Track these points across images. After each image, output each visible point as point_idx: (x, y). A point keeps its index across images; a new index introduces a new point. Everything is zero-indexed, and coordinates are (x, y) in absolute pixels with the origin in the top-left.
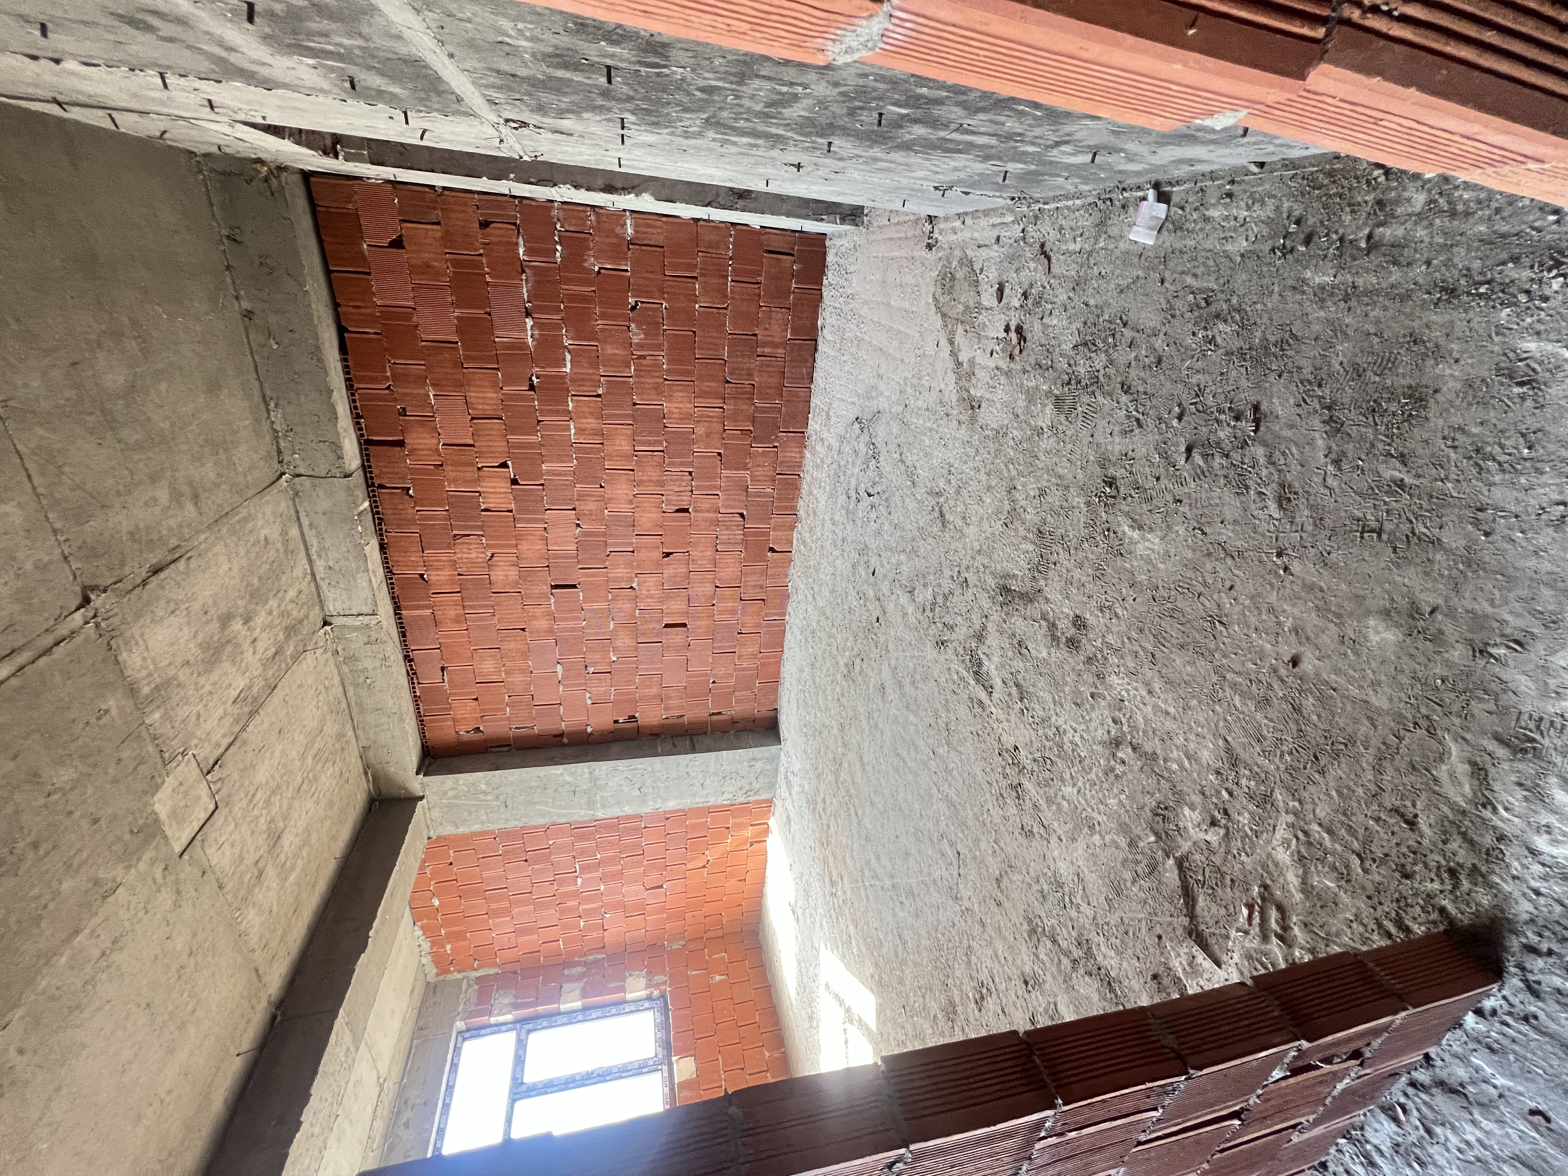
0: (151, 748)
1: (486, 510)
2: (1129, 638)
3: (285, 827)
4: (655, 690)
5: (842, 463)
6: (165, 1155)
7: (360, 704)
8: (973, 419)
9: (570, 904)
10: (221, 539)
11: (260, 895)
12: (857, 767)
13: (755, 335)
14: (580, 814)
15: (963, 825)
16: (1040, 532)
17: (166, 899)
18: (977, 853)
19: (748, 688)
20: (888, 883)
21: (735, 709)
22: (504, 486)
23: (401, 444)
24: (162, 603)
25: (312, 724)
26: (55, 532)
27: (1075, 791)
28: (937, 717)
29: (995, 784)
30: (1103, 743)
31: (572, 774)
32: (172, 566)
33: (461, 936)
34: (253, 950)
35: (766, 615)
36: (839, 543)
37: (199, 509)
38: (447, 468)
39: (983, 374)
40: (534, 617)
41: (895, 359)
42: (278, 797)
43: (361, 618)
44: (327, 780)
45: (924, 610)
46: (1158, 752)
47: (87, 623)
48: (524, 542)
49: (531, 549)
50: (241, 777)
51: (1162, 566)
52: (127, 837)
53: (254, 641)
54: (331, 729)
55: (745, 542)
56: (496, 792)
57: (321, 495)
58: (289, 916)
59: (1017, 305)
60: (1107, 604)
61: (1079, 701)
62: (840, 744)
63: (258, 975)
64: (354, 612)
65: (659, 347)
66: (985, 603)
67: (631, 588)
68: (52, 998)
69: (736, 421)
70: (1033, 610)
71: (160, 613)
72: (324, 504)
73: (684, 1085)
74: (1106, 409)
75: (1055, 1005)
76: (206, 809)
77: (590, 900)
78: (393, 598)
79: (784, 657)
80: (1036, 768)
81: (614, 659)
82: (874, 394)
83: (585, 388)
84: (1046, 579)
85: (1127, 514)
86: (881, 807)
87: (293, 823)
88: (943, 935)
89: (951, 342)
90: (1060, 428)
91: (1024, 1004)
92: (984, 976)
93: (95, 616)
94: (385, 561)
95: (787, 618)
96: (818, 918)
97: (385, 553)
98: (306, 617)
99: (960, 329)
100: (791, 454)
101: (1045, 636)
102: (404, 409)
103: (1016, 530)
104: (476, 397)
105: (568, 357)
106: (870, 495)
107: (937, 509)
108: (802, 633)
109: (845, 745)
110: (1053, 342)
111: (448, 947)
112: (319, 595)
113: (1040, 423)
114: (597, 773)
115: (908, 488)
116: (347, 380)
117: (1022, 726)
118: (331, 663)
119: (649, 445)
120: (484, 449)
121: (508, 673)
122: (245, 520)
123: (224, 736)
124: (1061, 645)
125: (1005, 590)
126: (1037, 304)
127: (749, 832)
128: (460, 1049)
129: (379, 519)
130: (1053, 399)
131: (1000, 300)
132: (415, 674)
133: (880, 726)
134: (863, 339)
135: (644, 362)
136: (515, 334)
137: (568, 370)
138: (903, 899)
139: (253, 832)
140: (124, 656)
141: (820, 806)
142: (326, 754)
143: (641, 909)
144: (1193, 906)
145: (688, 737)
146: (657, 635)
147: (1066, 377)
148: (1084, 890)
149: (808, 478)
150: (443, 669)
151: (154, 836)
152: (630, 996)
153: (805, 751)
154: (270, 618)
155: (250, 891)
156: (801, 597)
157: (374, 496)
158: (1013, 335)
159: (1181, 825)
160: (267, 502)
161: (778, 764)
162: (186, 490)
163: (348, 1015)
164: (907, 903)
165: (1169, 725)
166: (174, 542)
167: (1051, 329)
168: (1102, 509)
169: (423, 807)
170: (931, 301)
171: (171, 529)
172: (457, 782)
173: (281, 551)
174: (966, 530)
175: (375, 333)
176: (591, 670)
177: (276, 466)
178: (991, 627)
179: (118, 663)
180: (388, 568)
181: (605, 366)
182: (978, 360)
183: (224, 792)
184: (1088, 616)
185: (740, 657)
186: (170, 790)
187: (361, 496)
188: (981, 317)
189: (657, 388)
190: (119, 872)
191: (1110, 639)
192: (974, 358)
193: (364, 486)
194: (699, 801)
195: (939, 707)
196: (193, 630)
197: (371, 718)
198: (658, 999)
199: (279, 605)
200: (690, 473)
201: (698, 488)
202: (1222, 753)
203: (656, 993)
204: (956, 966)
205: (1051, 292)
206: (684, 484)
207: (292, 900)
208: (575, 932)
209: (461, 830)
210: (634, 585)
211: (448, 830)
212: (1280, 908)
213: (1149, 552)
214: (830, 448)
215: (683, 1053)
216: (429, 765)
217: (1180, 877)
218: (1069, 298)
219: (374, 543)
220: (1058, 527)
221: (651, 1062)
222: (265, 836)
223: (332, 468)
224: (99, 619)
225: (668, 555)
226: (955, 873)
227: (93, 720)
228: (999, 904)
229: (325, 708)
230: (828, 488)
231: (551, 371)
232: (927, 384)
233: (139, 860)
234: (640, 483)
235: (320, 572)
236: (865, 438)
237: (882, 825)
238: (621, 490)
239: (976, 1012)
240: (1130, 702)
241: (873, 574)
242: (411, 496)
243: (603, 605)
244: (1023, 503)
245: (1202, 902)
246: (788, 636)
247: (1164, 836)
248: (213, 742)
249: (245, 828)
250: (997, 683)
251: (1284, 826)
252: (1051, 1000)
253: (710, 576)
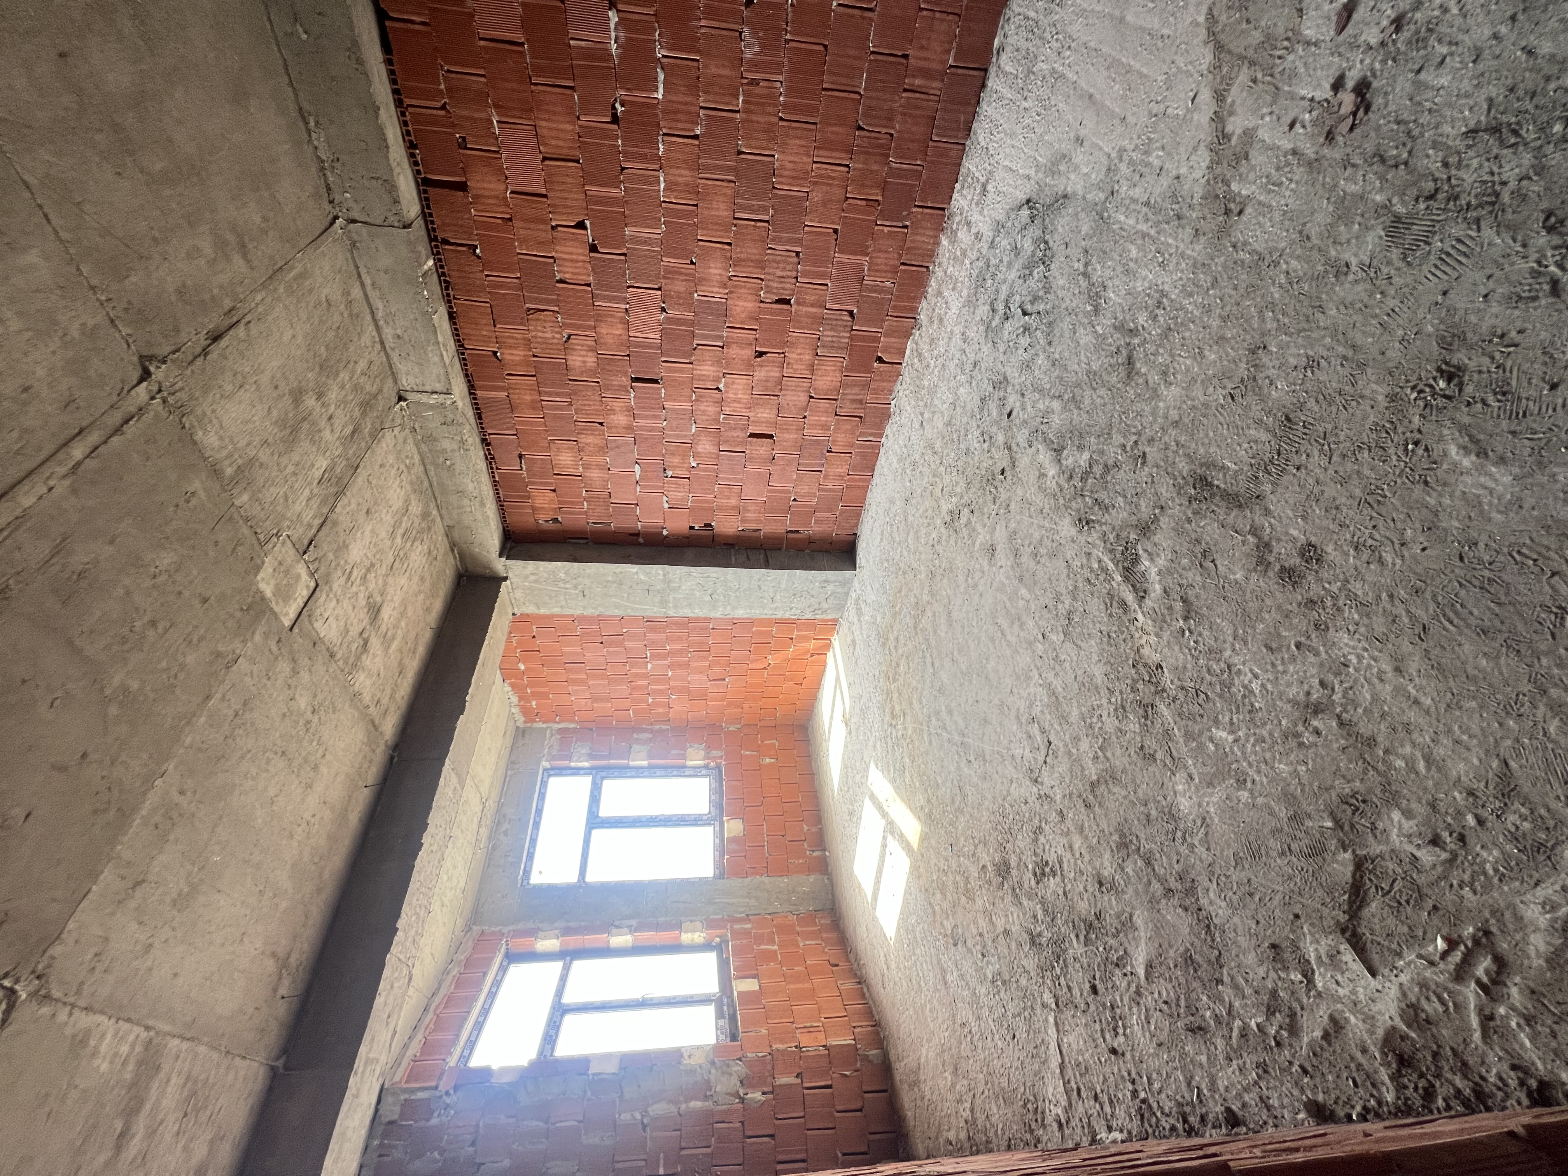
0: (245, 531)
1: (561, 281)
2: (1391, 596)
3: (383, 601)
4: (733, 502)
5: (993, 262)
6: (316, 860)
7: (441, 485)
8: (1223, 231)
9: (640, 683)
10: (279, 299)
11: (367, 661)
12: (943, 621)
13: (906, 56)
14: (653, 610)
15: (1064, 718)
16: (1288, 419)
17: (284, 667)
18: (1074, 751)
19: (830, 510)
20: (957, 738)
21: (815, 528)
22: (580, 253)
23: (462, 187)
24: (228, 375)
25: (397, 504)
26: (93, 288)
27: (1231, 738)
28: (1058, 599)
29: (1117, 693)
30: (1295, 703)
31: (647, 574)
32: (231, 332)
33: (545, 696)
34: (368, 707)
35: (861, 434)
36: (968, 367)
37: (248, 261)
38: (517, 223)
39: (1262, 159)
40: (613, 411)
41: (1113, 115)
42: (373, 575)
43: (435, 396)
44: (418, 557)
45: (1071, 477)
46: (1380, 739)
47: (153, 398)
48: (603, 325)
49: (611, 332)
50: (337, 557)
51: (1498, 517)
52: (239, 614)
53: (330, 418)
54: (416, 508)
55: (851, 348)
56: (574, 581)
57: (381, 249)
58: (395, 678)
59: (1373, 41)
60: (1370, 542)
61: (1274, 645)
62: (926, 591)
63: (374, 726)
64: (428, 388)
65: (777, 67)
66: (1165, 490)
67: (718, 389)
68: (200, 750)
69: (862, 185)
70: (1241, 519)
71: (229, 388)
72: (384, 261)
73: (732, 840)
74: (1496, 252)
75: (1131, 916)
76: (308, 586)
77: (657, 682)
78: (467, 376)
79: (874, 482)
80: (1181, 696)
81: (694, 464)
82: (1062, 168)
83: (680, 125)
84: (1274, 484)
85: (1463, 429)
86: (964, 668)
87: (389, 598)
88: (1012, 806)
89: (1220, 97)
90: (1385, 270)
91: (1092, 900)
92: (1051, 858)
93: (160, 391)
94: (456, 333)
95: (883, 440)
96: (872, 739)
97: (455, 324)
98: (380, 391)
99: (1244, 76)
100: (922, 239)
101: (1248, 555)
102: (464, 139)
103: (1248, 407)
104: (550, 129)
105: (661, 77)
106: (1025, 313)
107: (1124, 352)
108: (899, 461)
109: (931, 593)
110: (1425, 119)
111: (534, 703)
112: (391, 367)
113: (1347, 256)
114: (670, 575)
115: (1087, 314)
116: (395, 92)
117: (1177, 648)
118: (410, 440)
119: (753, 211)
120: (557, 202)
121: (586, 467)
122: (302, 276)
123: (314, 517)
124: (1271, 574)
125: (1203, 482)
126: (1419, 41)
127: (812, 645)
128: (546, 782)
129: (446, 281)
130: (1388, 220)
131: (1341, 28)
132: (493, 458)
133: (981, 588)
134: (1063, 76)
135: (757, 90)
136: (596, 37)
137: (660, 97)
138: (972, 758)
139: (354, 607)
140: (199, 435)
141: (891, 643)
142: (414, 532)
143: (703, 696)
144: (1360, 908)
145: (762, 552)
146: (742, 443)
147: (1431, 185)
148: (1206, 834)
149: (939, 273)
150: (521, 456)
151: (264, 612)
152: (690, 763)
153: (882, 585)
154: (343, 393)
155: (358, 658)
156: (904, 420)
157: (438, 253)
158: (1348, 99)
159: (1380, 825)
160: (323, 254)
161: (849, 588)
162: (230, 237)
163: (453, 763)
164: (976, 765)
165: (1412, 715)
166: (228, 303)
167: (1430, 94)
168: (1418, 411)
169: (507, 587)
170: (1201, 19)
171: (221, 287)
172: (538, 568)
173: (346, 315)
174: (1163, 390)
175: (423, 23)
176: (670, 473)
177: (327, 207)
178: (1164, 521)
179: (195, 443)
180: (459, 341)
181: (706, 92)
182: (1263, 134)
183: (323, 569)
184: (1330, 549)
185: (826, 477)
186: (270, 570)
187: (424, 252)
188: (1291, 57)
189: (769, 130)
190: (237, 645)
191: (1357, 587)
192: (1255, 129)
193: (426, 239)
194: (767, 613)
195: (1064, 591)
196: (266, 407)
197: (453, 499)
198: (713, 769)
199: (351, 378)
200: (798, 254)
201: (805, 274)
202: (1490, 775)
203: (712, 764)
204: (1020, 837)
205: (1459, 21)
206: (788, 267)
207: (396, 665)
208: (644, 706)
209: (542, 611)
210: (721, 386)
211: (530, 609)
212: (1500, 962)
213: (1481, 492)
214: (978, 236)
215: (734, 816)
216: (510, 549)
217: (1354, 876)
218: (1496, 36)
219: (443, 310)
220: (1322, 419)
221: (705, 818)
222: (366, 610)
223: (389, 214)
224: (165, 394)
225: (761, 354)
226: (1041, 759)
227: (182, 503)
228: (1088, 806)
229: (408, 487)
230: (965, 293)
231: (639, 95)
232: (1156, 163)
233: (253, 634)
234: (737, 263)
235: (390, 342)
236: (1035, 231)
237: (961, 685)
238: (715, 270)
239: (1033, 882)
240: (1356, 670)
241: (1009, 415)
242: (478, 257)
243: (685, 405)
244: (1273, 372)
245: (1374, 907)
246: (882, 461)
247: (1347, 827)
248: (305, 523)
249: (346, 603)
250: (1156, 589)
251: (1557, 887)
252: (1128, 909)
253: (806, 384)
